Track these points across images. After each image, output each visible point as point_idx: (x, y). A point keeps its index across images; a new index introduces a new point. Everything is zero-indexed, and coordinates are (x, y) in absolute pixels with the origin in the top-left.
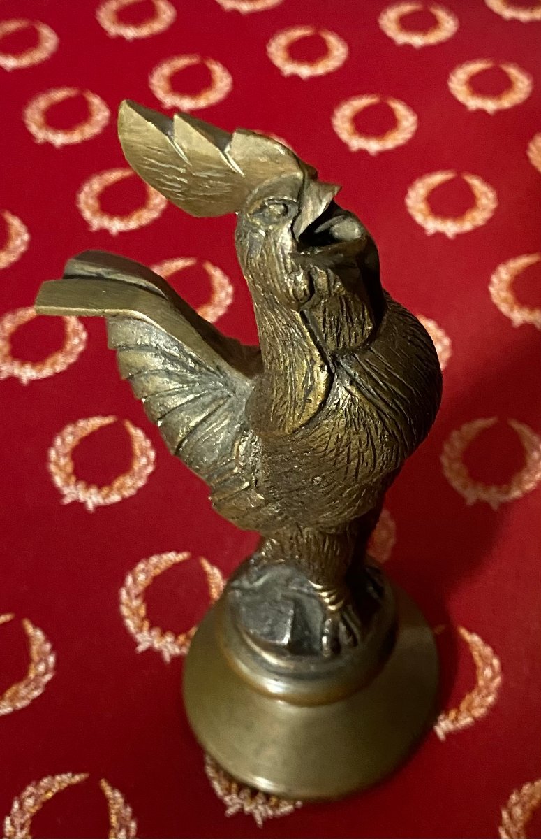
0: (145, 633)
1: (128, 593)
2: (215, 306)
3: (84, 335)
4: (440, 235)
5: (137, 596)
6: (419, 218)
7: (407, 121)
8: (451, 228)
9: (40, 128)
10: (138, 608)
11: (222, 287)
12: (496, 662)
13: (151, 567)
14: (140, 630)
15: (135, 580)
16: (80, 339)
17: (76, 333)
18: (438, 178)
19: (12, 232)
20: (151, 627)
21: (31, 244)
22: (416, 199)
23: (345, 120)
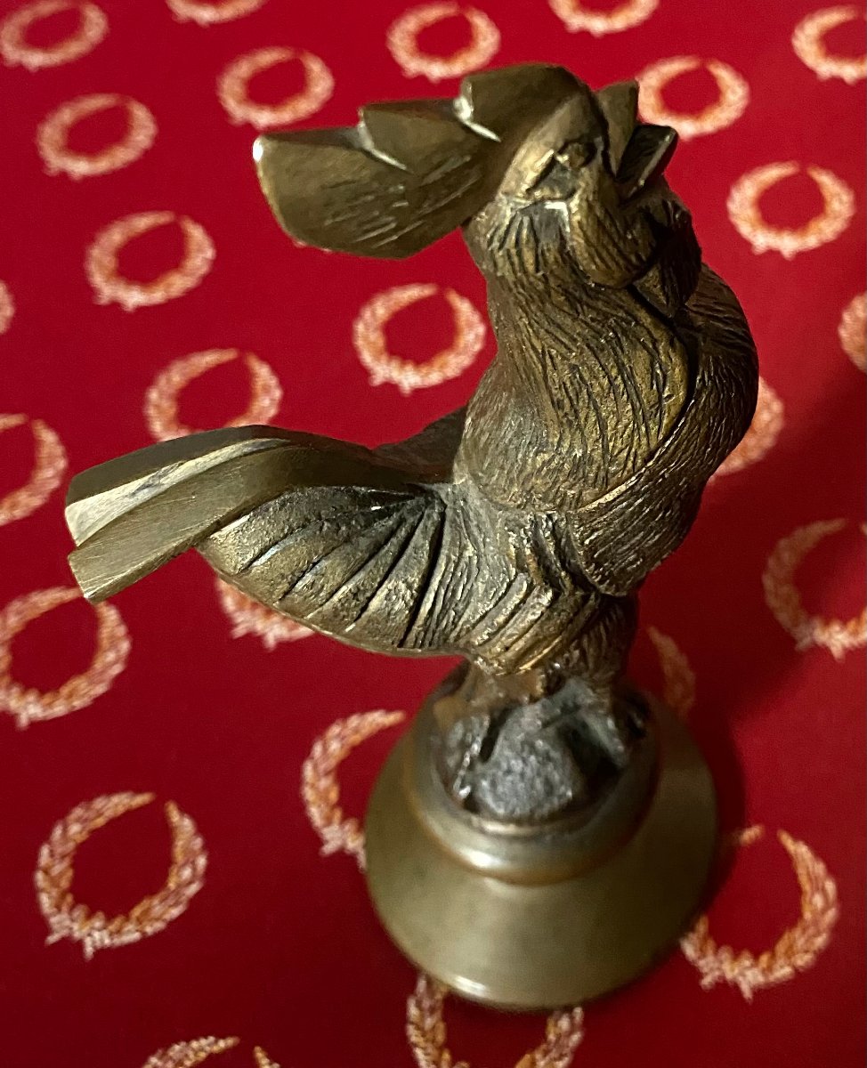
0: (335, 827)
1: (315, 767)
2: (459, 354)
3: (277, 394)
4: (773, 254)
5: (327, 774)
6: (745, 229)
7: (734, 94)
8: (788, 244)
9: (239, 102)
10: (327, 791)
11: (470, 326)
12: (830, 886)
13: (347, 732)
14: (329, 822)
15: (325, 749)
16: (272, 400)
17: (267, 390)
18: (772, 173)
19: (193, 246)
20: (344, 819)
21: (216, 263)
22: (742, 202)
23: (650, 91)
